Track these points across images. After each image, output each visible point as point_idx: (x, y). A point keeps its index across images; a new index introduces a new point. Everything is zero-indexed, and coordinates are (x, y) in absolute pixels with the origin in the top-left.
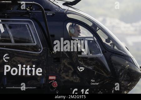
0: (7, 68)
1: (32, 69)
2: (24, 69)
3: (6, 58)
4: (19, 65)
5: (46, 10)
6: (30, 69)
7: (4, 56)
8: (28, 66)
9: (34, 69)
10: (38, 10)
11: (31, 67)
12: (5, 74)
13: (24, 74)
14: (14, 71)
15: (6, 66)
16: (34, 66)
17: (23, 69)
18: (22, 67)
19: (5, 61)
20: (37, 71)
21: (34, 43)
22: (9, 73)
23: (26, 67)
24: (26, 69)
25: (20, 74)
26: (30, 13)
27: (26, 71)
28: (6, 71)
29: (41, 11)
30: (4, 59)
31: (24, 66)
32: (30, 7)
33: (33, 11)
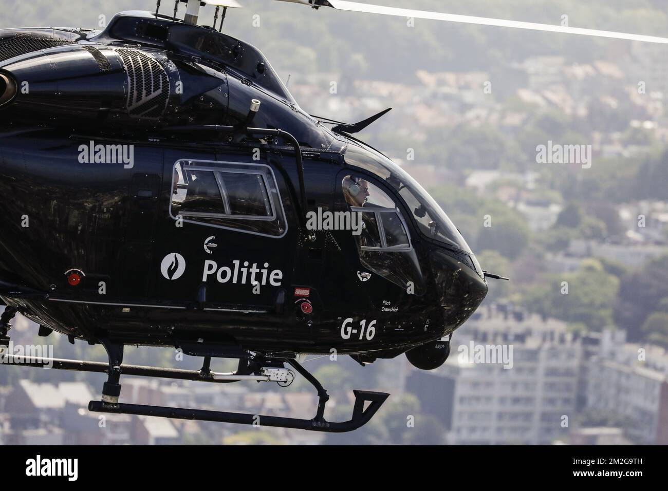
0: (210, 267)
1: (262, 271)
2: (245, 270)
3: (211, 245)
4: (234, 262)
5: (302, 144)
6: (258, 270)
7: (206, 242)
8: (255, 265)
9: (265, 272)
10: (285, 144)
11: (260, 267)
12: (205, 279)
13: (244, 281)
14: (224, 275)
15: (207, 262)
16: (266, 265)
17: (242, 269)
18: (241, 266)
19: (208, 251)
20: (272, 276)
21: (272, 215)
22: (212, 277)
23: (250, 267)
24: (248, 270)
25: (235, 281)
26: (268, 150)
27: (249, 274)
28: (206, 272)
29: (291, 148)
30: (205, 247)
31: (246, 264)
32: (270, 138)
33: (273, 147)
